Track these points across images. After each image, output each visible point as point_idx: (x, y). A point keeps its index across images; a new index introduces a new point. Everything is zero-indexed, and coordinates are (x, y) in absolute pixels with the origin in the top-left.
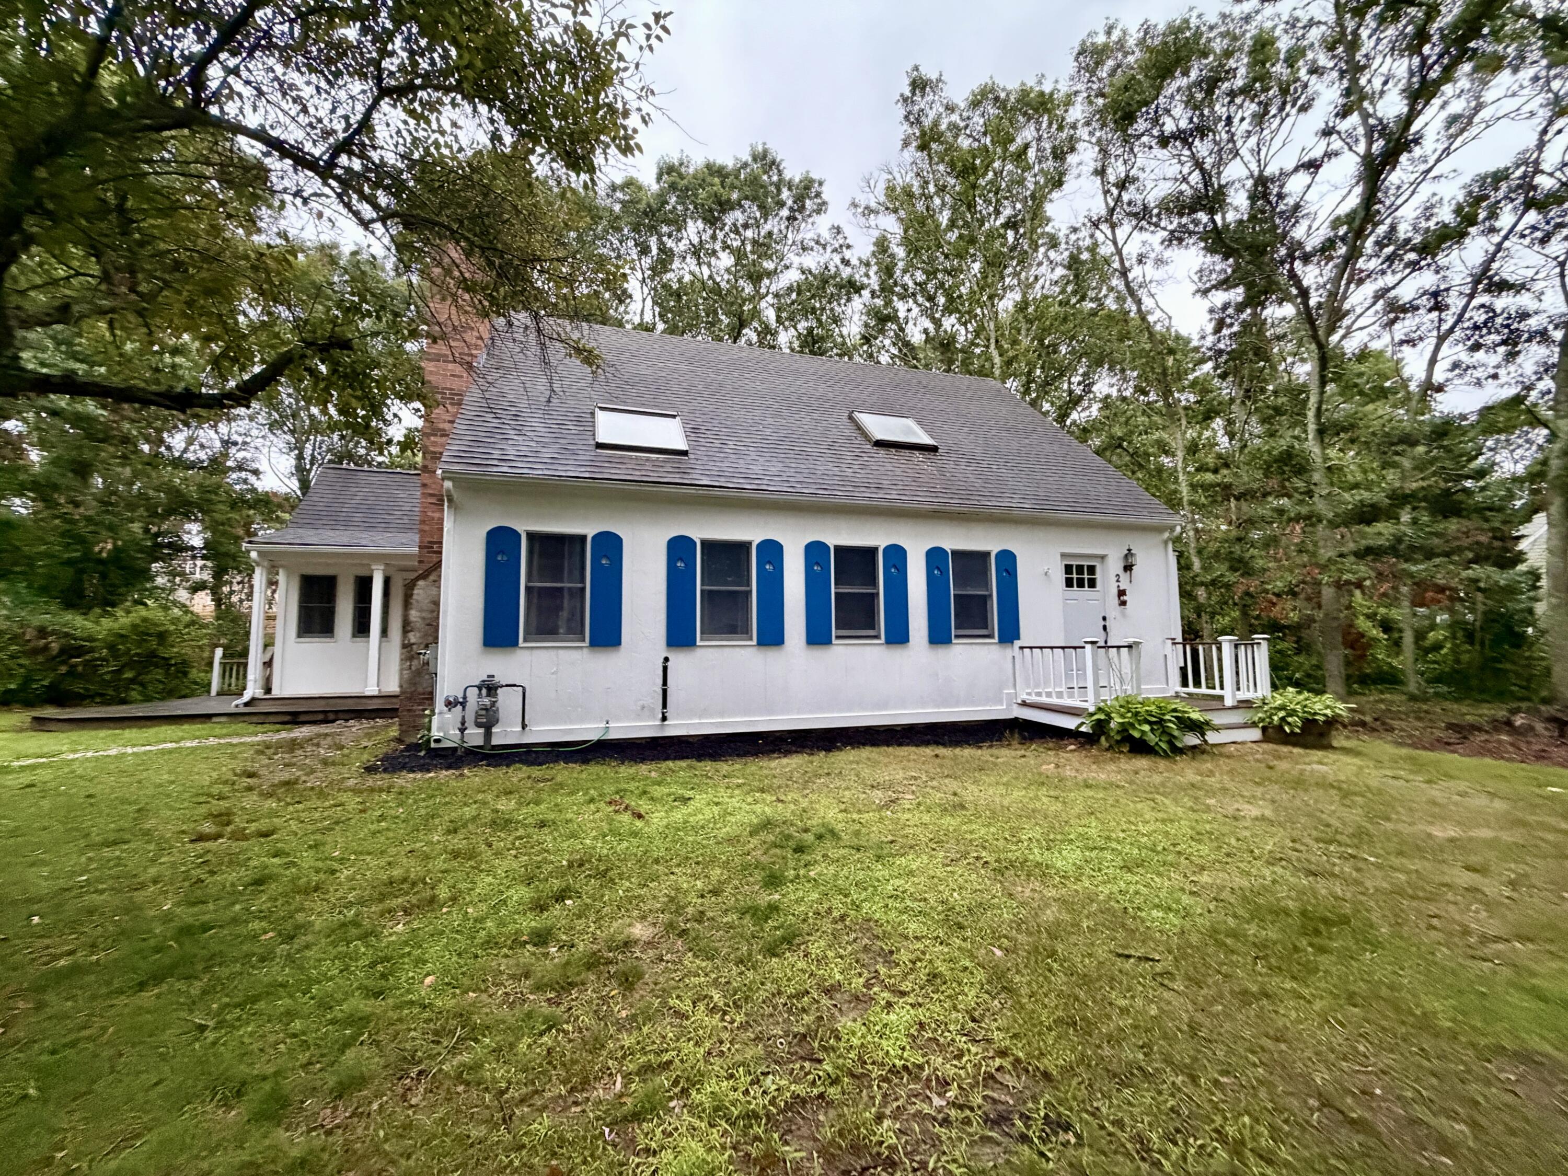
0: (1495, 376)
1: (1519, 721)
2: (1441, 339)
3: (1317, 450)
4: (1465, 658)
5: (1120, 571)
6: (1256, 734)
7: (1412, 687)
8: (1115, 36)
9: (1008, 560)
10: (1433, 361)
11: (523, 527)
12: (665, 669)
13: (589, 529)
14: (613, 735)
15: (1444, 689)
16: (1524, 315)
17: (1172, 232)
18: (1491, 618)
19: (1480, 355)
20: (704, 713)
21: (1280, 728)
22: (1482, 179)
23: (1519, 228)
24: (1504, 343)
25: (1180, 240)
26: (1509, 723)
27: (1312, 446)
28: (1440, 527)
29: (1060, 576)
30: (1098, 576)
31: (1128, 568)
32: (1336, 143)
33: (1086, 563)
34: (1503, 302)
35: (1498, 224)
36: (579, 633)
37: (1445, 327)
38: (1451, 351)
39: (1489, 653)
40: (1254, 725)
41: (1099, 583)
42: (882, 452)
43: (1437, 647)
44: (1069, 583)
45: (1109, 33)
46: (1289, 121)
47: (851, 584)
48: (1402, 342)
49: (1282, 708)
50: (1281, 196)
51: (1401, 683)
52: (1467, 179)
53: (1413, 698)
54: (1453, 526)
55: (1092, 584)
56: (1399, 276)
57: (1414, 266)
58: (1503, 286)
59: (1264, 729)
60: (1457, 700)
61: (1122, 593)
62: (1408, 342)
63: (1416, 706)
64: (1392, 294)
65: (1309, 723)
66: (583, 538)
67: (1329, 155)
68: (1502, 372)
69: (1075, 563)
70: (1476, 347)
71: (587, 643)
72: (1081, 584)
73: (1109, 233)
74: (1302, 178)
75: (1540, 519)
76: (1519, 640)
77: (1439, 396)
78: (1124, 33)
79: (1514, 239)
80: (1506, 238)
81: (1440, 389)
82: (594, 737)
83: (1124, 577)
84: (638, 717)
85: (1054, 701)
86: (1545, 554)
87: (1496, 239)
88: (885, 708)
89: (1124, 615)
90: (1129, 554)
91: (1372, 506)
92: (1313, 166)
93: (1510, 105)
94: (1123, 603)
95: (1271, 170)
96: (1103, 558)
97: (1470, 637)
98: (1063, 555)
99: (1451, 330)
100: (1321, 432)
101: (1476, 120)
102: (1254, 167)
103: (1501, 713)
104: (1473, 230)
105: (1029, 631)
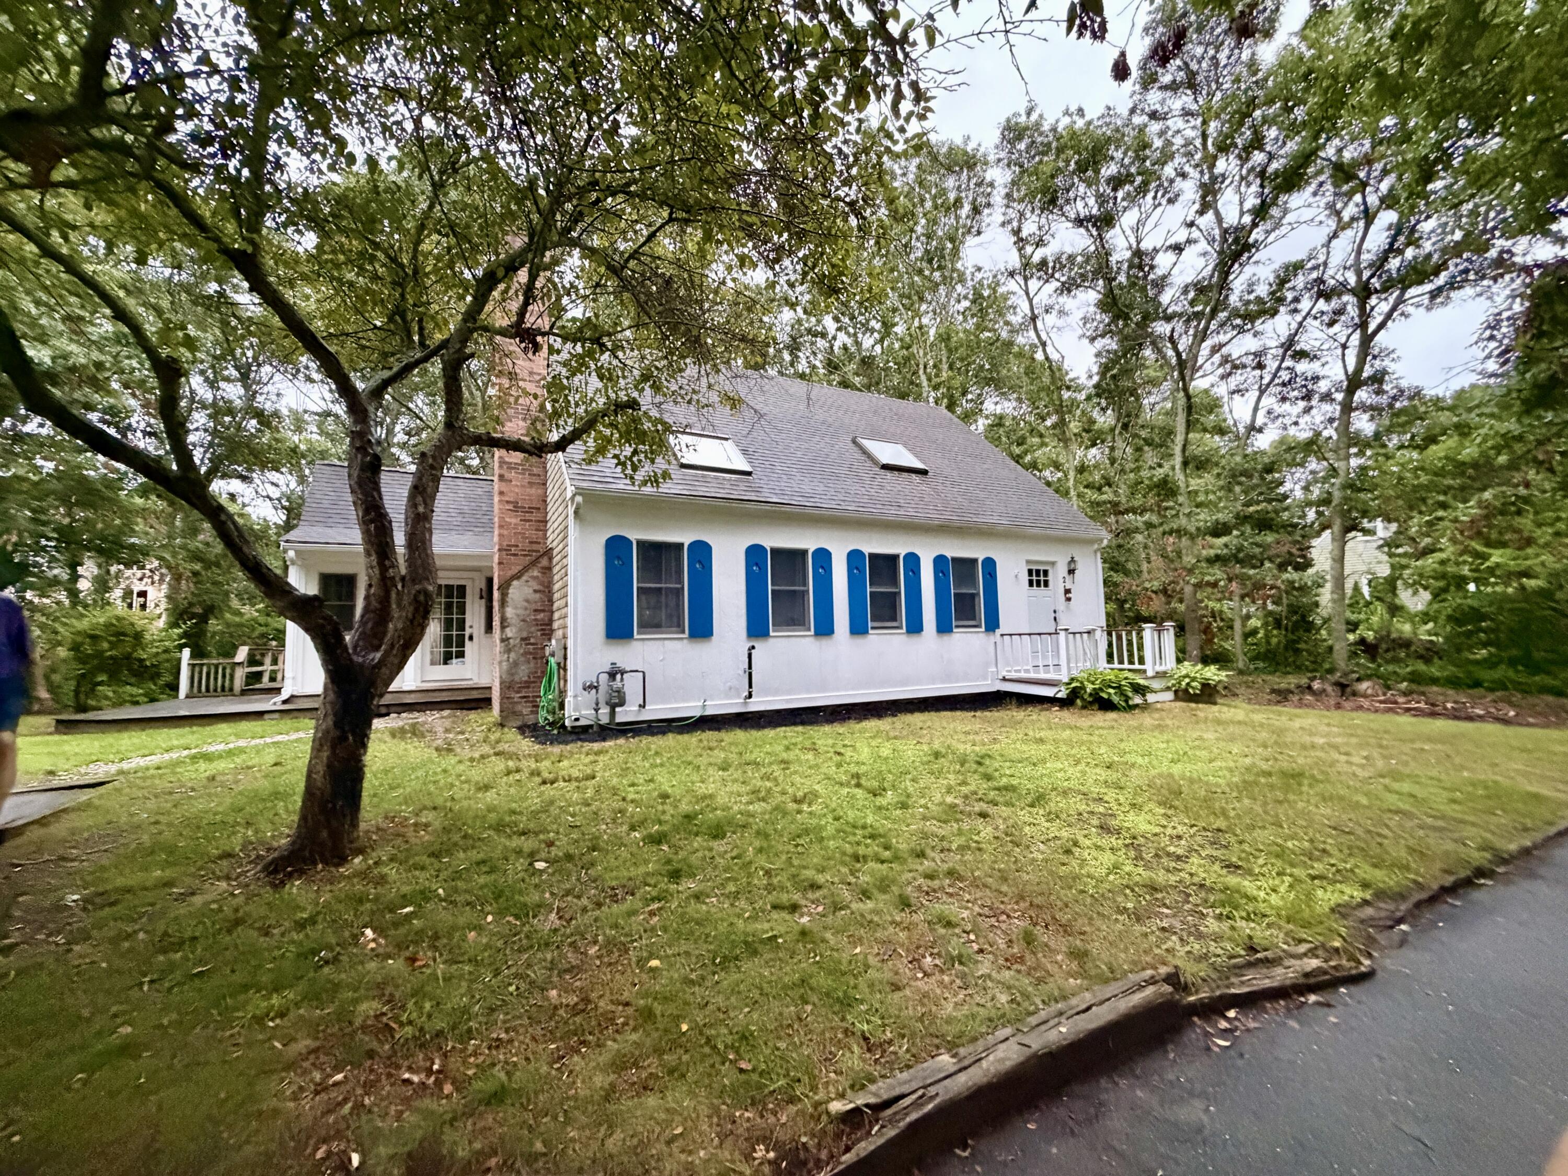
0: (1296, 423)
1: (1316, 685)
2: (1262, 392)
3: (1182, 477)
4: (1274, 641)
5: (1065, 574)
6: (1170, 695)
7: (1241, 665)
8: (1034, 117)
9: (990, 564)
10: (1256, 410)
11: (634, 535)
12: (750, 656)
13: (685, 538)
14: (709, 712)
15: (1261, 665)
16: (1316, 379)
17: (1063, 284)
18: (1293, 609)
19: (1287, 406)
20: (777, 692)
21: (1186, 691)
22: (1286, 267)
23: (1314, 312)
24: (1303, 398)
25: (1069, 291)
26: (1309, 687)
27: (1179, 476)
28: (1258, 539)
29: (1025, 578)
30: (1050, 578)
31: (1071, 572)
32: (1196, 234)
33: (1042, 568)
34: (1303, 367)
35: (1299, 306)
36: (680, 628)
37: (1266, 381)
38: (1268, 401)
39: (1290, 636)
40: (1168, 689)
41: (1051, 583)
42: (889, 475)
43: (1254, 632)
44: (1031, 583)
45: (1029, 114)
46: (1160, 209)
47: (880, 585)
48: (1233, 392)
49: (1187, 676)
50: (1152, 267)
51: (1231, 661)
52: (1276, 266)
53: (1241, 672)
54: (1270, 538)
55: (1046, 584)
56: (1229, 336)
57: (1241, 330)
58: (1301, 355)
59: (1176, 692)
60: (1270, 673)
61: (1067, 591)
62: (1239, 391)
63: (1245, 678)
64: (1224, 351)
65: (1205, 686)
66: (680, 546)
67: (1189, 241)
68: (1301, 421)
69: (1034, 567)
70: (1284, 399)
71: (686, 635)
72: (1038, 585)
73: (1022, 283)
74: (1171, 257)
75: (1327, 534)
76: (1309, 627)
77: (1259, 436)
78: (1041, 116)
79: (1309, 320)
80: (1305, 318)
81: (1260, 430)
82: (697, 713)
83: (1069, 579)
84: (727, 697)
85: (1032, 675)
86: (1329, 562)
87: (1299, 318)
88: (906, 685)
89: (1068, 608)
90: (1073, 560)
91: (1224, 524)
92: (1178, 248)
93: (1307, 214)
94: (1069, 599)
95: (1146, 245)
96: (1053, 564)
97: (1278, 624)
98: (1028, 562)
99: (1268, 385)
100: (1185, 464)
101: (1285, 221)
102: (1133, 241)
103: (1304, 681)
104: (1282, 309)
105: (1006, 623)
